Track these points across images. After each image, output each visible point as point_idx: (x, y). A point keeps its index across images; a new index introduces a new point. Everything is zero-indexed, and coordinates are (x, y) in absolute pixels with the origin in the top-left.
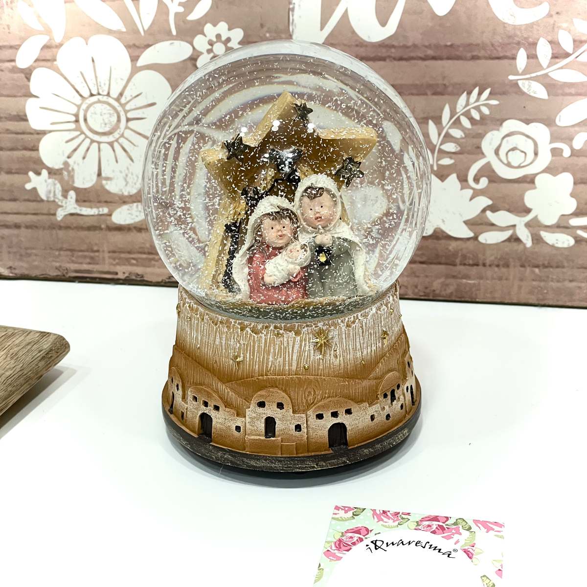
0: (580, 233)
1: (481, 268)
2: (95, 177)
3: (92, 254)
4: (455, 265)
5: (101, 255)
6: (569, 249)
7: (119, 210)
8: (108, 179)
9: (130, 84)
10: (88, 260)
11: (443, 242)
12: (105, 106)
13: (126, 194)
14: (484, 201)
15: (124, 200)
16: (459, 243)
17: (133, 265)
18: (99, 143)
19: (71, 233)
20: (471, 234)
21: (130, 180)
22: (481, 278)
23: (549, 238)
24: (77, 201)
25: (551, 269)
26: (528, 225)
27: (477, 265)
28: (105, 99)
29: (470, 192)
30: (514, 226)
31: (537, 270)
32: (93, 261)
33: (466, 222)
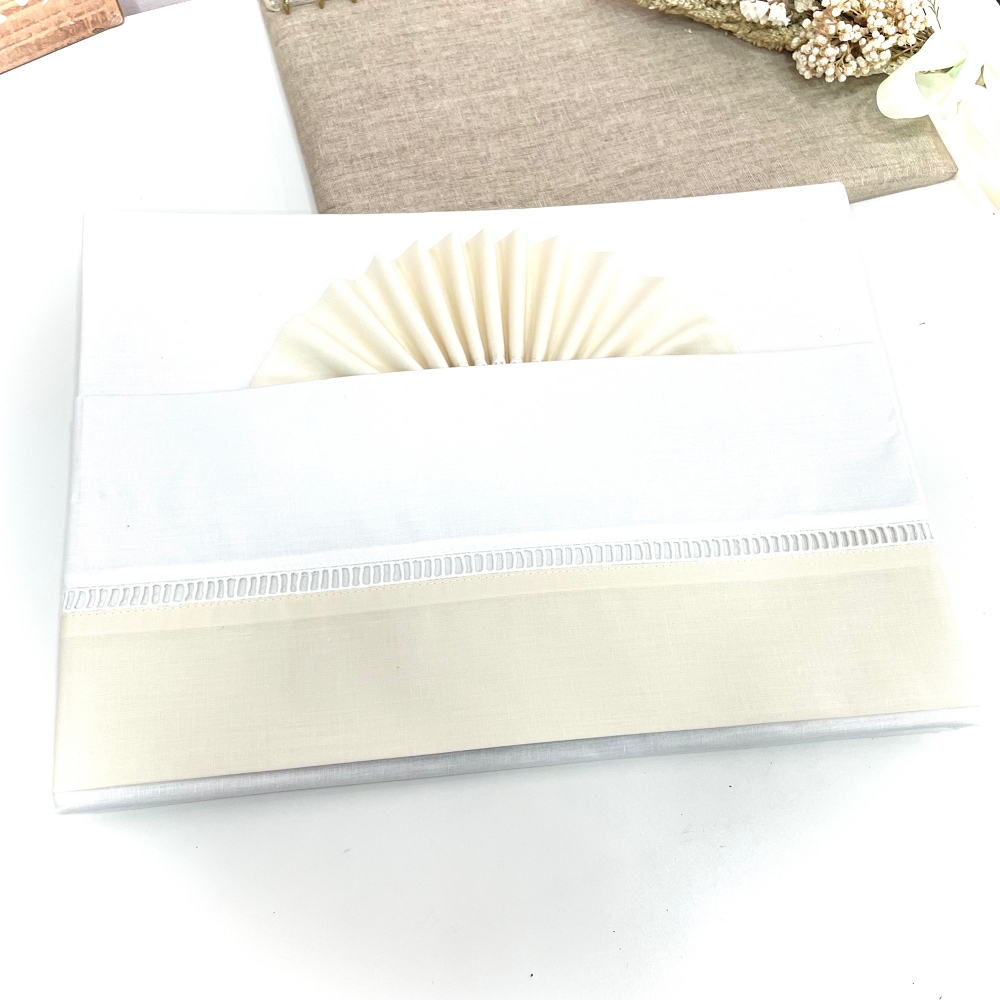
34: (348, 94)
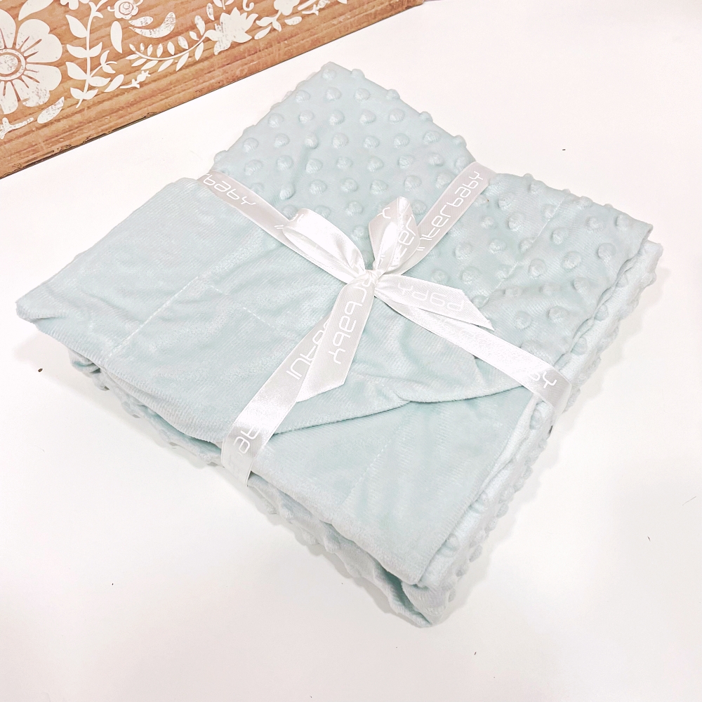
0: (304, 13)
1: (258, 53)
2: (16, 103)
3: (33, 148)
4: (245, 58)
5: (38, 145)
6: (300, 23)
7: (40, 115)
8: (26, 100)
9: (19, 34)
10: (32, 153)
11: (237, 48)
12: (6, 55)
13: (42, 103)
14: (254, 16)
15: (41, 108)
16: (245, 45)
17: (63, 141)
18: (11, 81)
19: (14, 143)
20: (251, 37)
21: (42, 95)
22: (259, 58)
23: (289, 22)
24: (10, 122)
25: (293, 38)
26: (278, 20)
27: (256, 52)
28: (4, 51)
29: (246, 13)
30: (271, 23)
31: (286, 42)
32: (35, 151)
33: (246, 32)
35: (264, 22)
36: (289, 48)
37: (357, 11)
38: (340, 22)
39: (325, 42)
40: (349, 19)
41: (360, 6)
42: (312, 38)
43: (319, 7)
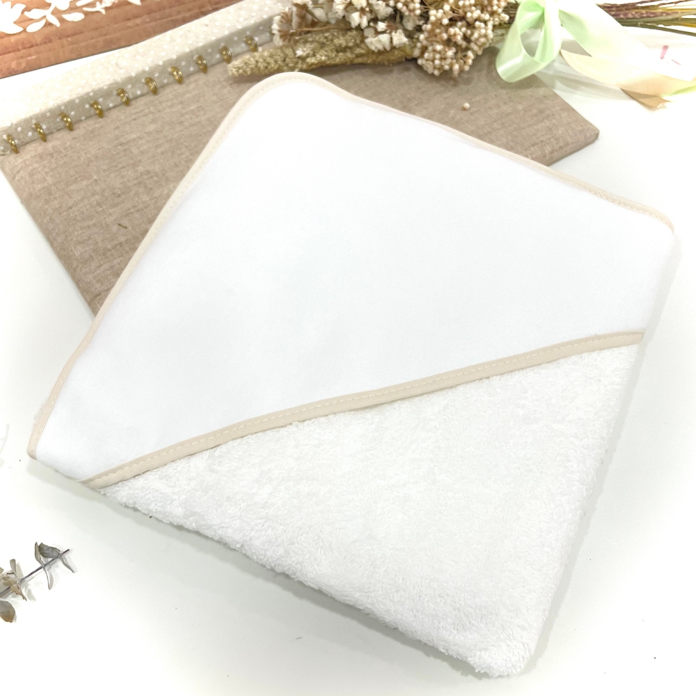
0: (85, 9)
1: (36, 47)
4: (19, 50)
6: (83, 20)
11: (6, 39)
14: (20, 7)
16: (16, 36)
20: (21, 29)
22: (38, 53)
23: (68, 17)
25: (78, 36)
26: (53, 13)
27: (32, 46)
29: (9, 3)
30: (45, 17)
31: (69, 39)
33: (15, 23)
34: (86, 202)
35: (35, 14)
36: (76, 46)
37: (157, 15)
38: (137, 25)
39: (123, 44)
40: (147, 23)
41: (160, 10)
42: (103, 38)
43: (104, 5)
